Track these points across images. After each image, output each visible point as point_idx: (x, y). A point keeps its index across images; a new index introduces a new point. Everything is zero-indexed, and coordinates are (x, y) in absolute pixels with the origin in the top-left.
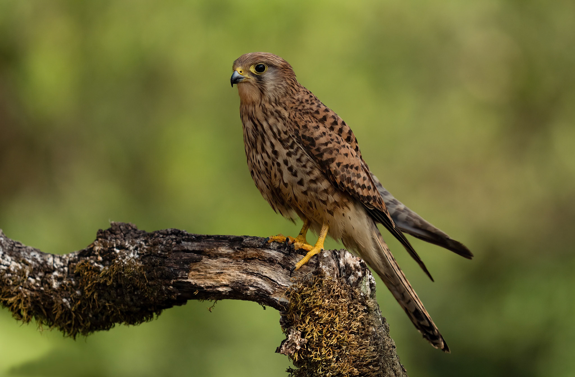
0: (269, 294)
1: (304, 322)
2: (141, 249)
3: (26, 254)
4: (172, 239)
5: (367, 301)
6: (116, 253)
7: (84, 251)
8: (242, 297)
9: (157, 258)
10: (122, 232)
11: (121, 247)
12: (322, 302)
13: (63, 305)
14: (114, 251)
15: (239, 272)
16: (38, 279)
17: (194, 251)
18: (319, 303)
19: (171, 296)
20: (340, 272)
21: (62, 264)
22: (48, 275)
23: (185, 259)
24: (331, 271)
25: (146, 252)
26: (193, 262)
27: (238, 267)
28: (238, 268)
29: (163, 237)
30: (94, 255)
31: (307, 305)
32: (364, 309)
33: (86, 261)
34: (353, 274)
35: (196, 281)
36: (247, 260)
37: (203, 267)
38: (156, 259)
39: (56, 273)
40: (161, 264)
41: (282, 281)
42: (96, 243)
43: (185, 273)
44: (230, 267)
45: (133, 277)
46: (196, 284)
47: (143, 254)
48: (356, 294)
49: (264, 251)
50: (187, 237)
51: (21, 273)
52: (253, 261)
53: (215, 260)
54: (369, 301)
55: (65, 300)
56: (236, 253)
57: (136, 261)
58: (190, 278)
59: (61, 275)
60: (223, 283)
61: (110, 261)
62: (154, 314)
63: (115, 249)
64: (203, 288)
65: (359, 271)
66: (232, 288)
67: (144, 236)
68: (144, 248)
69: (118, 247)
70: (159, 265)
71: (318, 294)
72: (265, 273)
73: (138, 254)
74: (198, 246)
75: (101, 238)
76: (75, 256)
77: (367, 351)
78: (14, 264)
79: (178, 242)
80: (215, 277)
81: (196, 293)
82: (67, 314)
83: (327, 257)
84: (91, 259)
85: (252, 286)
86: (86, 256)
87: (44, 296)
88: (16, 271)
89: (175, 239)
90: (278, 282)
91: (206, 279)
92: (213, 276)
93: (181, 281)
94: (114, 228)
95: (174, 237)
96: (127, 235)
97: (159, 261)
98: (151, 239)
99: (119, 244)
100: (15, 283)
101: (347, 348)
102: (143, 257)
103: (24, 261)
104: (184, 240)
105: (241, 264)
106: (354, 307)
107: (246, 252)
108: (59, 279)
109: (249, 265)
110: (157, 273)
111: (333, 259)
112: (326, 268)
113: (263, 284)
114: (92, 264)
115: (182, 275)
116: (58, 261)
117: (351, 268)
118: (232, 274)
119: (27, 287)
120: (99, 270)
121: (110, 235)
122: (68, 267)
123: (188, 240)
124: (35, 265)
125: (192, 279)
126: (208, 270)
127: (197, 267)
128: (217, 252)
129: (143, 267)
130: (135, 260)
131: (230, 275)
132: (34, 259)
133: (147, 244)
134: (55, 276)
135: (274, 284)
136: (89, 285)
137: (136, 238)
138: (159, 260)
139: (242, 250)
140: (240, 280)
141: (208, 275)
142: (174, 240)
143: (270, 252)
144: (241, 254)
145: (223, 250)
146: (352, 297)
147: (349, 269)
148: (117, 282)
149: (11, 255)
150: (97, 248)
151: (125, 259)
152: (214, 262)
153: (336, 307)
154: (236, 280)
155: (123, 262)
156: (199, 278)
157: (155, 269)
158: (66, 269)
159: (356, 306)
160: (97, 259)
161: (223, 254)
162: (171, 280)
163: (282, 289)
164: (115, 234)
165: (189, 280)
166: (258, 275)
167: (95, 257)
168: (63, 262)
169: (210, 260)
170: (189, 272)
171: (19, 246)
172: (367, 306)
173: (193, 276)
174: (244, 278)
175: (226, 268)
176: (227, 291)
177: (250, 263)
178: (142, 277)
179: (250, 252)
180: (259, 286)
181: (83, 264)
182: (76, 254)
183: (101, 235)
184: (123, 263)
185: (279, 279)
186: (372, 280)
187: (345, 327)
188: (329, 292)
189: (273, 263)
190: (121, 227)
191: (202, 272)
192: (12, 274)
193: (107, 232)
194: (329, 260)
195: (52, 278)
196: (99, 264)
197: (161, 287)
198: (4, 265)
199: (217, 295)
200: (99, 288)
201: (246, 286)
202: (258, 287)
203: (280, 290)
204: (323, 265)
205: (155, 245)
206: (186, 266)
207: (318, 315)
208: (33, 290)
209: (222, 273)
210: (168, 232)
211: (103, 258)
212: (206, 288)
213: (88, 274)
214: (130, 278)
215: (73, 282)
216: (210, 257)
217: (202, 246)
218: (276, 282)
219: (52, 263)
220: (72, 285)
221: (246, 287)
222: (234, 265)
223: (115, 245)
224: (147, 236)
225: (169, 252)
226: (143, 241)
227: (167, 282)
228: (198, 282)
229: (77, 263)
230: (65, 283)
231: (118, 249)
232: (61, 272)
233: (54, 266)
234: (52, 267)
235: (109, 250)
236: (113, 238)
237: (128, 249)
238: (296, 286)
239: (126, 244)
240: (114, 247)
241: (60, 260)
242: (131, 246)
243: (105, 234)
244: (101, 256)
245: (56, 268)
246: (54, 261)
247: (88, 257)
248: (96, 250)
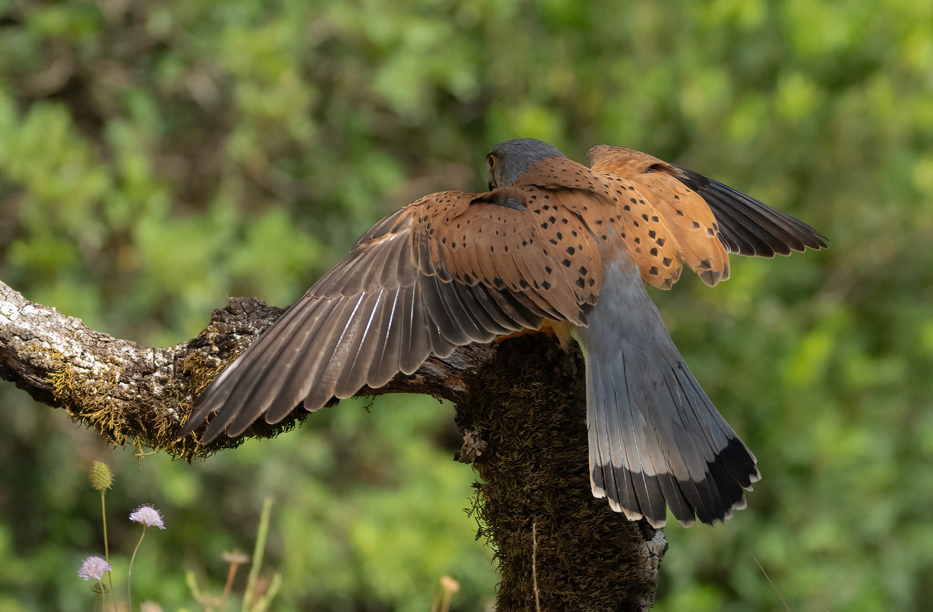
0: (442, 381)
1: (487, 418)
3: (116, 350)
5: (572, 384)
6: (236, 340)
7: (195, 340)
8: (408, 389)
10: (244, 310)
11: (242, 332)
12: (509, 389)
13: (169, 417)
14: (233, 337)
16: (133, 383)
18: (505, 389)
21: (166, 361)
22: (147, 377)
30: (208, 345)
32: (569, 395)
33: (198, 354)
39: (157, 374)
42: (210, 328)
48: (555, 374)
51: (109, 376)
54: (575, 384)
55: (171, 410)
59: (165, 376)
61: (229, 351)
62: (296, 420)
63: (235, 335)
67: (274, 314)
69: (240, 332)
71: (503, 377)
75: (216, 321)
76: (183, 348)
77: (576, 454)
78: (98, 364)
82: (176, 429)
84: (203, 351)
86: (197, 348)
87: (143, 406)
88: (102, 374)
90: (452, 364)
94: (233, 307)
96: (251, 314)
99: (241, 327)
100: (100, 391)
101: (547, 452)
103: (112, 361)
106: (554, 393)
108: (163, 382)
113: (434, 370)
114: (205, 357)
116: (160, 357)
117: (548, 339)
119: (118, 395)
120: (215, 365)
121: (227, 316)
122: (174, 363)
124: (128, 365)
132: (127, 357)
134: (156, 377)
135: (448, 368)
136: (201, 387)
137: (263, 317)
146: (550, 379)
149: (94, 353)
150: (211, 335)
153: (529, 395)
158: (171, 366)
159: (557, 391)
160: (211, 350)
163: (458, 374)
164: (235, 314)
167: (208, 348)
168: (167, 358)
171: (106, 339)
180: (428, 372)
181: (192, 359)
182: (185, 346)
183: (216, 316)
185: (455, 361)
187: (543, 421)
190: (243, 304)
192: (96, 380)
193: (224, 312)
195: (151, 380)
196: (215, 357)
198: (84, 368)
202: (428, 374)
203: (457, 376)
207: (504, 407)
208: (127, 400)
211: (219, 348)
213: (200, 371)
215: (182, 385)
219: (152, 359)
220: (179, 389)
223: (234, 329)
224: (277, 314)
229: (186, 357)
230: (170, 387)
231: (239, 335)
232: (166, 372)
233: (155, 364)
234: (152, 366)
235: (226, 337)
236: (232, 320)
237: (251, 333)
238: (474, 369)
239: (249, 327)
240: (234, 333)
241: (164, 356)
242: (256, 329)
243: (221, 315)
244: (217, 346)
245: (158, 367)
246: (154, 357)
247: (199, 349)
248: (210, 337)
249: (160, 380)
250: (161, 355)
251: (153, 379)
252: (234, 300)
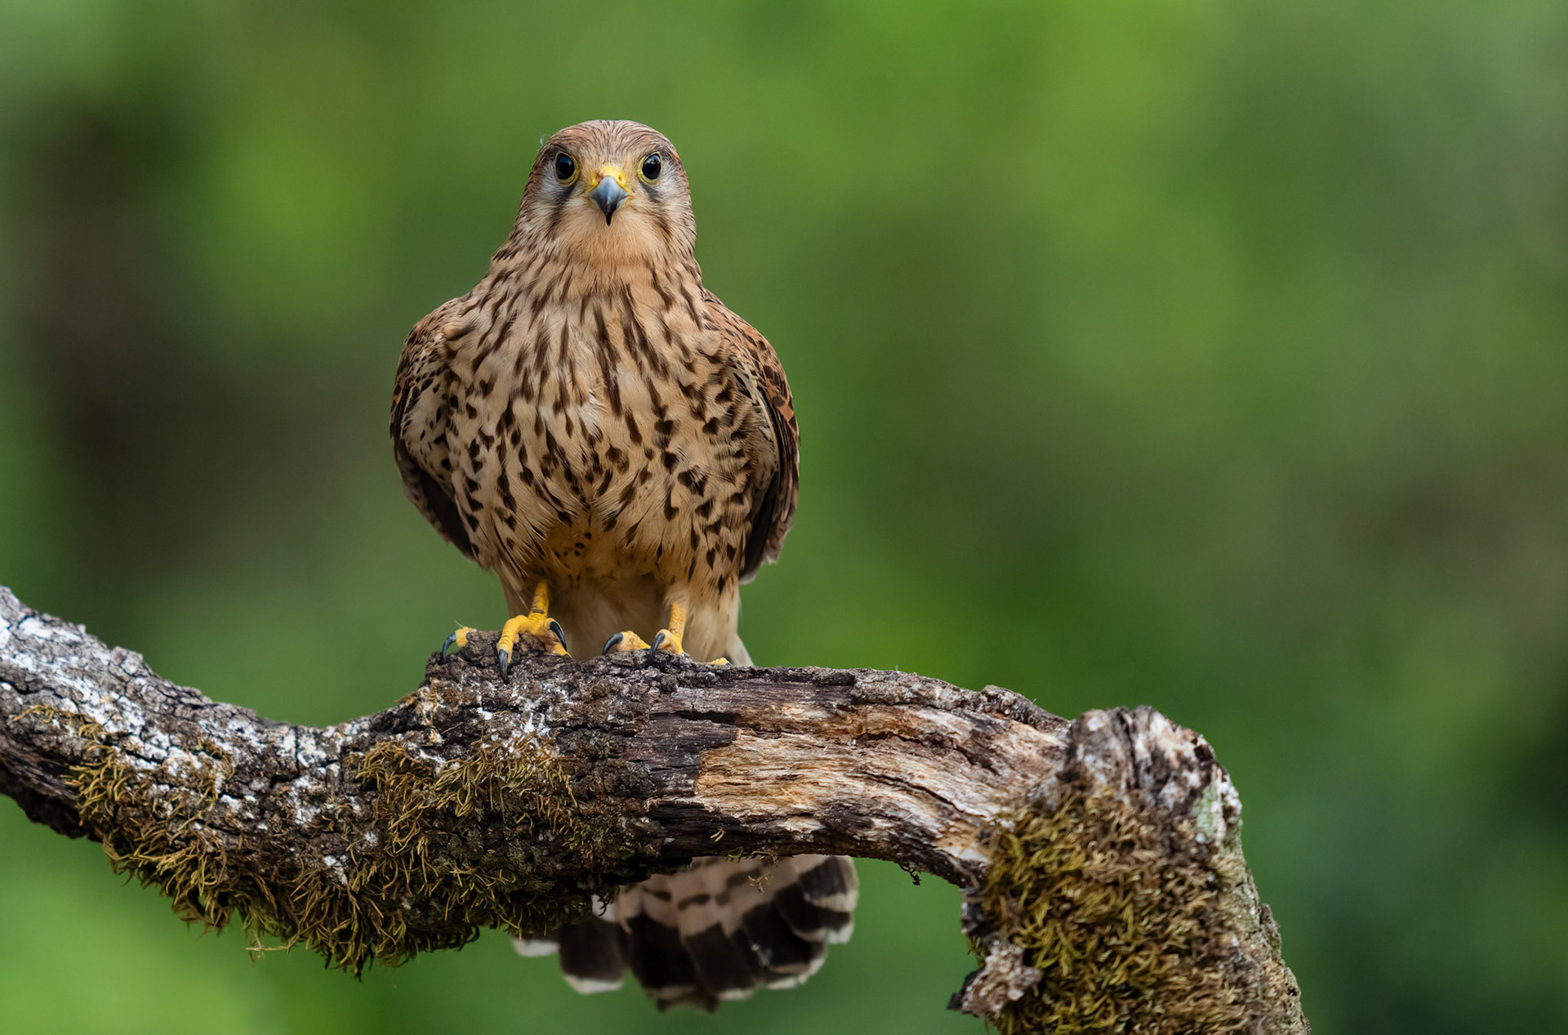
0: (932, 838)
1: (1032, 921)
2: (558, 709)
3: (216, 725)
4: (648, 681)
5: (1215, 858)
6: (482, 722)
7: (389, 717)
8: (852, 847)
9: (604, 735)
11: (498, 705)
12: (1085, 863)
13: (324, 876)
14: (476, 716)
15: (845, 775)
16: (250, 798)
17: (713, 716)
18: (1076, 862)
19: (643, 845)
20: (1136, 774)
21: (323, 755)
22: (280, 788)
23: (688, 738)
24: (1110, 770)
25: (571, 719)
26: (709, 747)
27: (842, 759)
28: (841, 765)
29: (620, 675)
30: (418, 728)
31: (1040, 870)
32: (1207, 883)
33: (395, 746)
34: (1175, 778)
35: (718, 802)
36: (867, 739)
37: (738, 760)
38: (601, 737)
39: (303, 782)
40: (614, 753)
41: (969, 801)
42: (425, 691)
43: (687, 778)
44: (819, 759)
45: (533, 791)
46: (717, 812)
47: (563, 724)
48: (1182, 836)
49: (917, 713)
50: (691, 674)
51: (200, 782)
52: (883, 742)
53: (773, 742)
54: (1221, 859)
55: (329, 861)
56: (835, 718)
57: (543, 746)
58: (699, 794)
59: (320, 788)
60: (797, 806)
61: (465, 745)
62: (595, 898)
63: (480, 710)
64: (737, 822)
65: (1191, 769)
66: (822, 821)
67: (566, 671)
68: (565, 707)
69: (489, 705)
70: (610, 757)
71: (1071, 837)
72: (920, 777)
73: (547, 723)
74: (724, 700)
75: (439, 678)
76: (360, 731)
77: (1214, 1005)
78: (178, 753)
79: (666, 690)
80: (774, 791)
81: (717, 837)
82: (339, 902)
83: (1100, 730)
84: (410, 739)
85: (879, 815)
86: (395, 732)
87: (267, 848)
88: (184, 776)
89: (657, 679)
90: (955, 802)
91: (746, 795)
92: (767, 786)
93: (673, 802)
94: (476, 649)
95: (653, 672)
96: (515, 668)
97: (611, 744)
98: (586, 679)
99: (493, 695)
100: (181, 810)
101: (1155, 997)
102: (562, 731)
103: (207, 747)
104: (681, 683)
105: (849, 753)
106: (1176, 875)
107: (865, 716)
108: (315, 799)
109: (872, 754)
110: (603, 779)
111: (1117, 734)
112: (1095, 762)
113: (914, 811)
114: (411, 753)
115: (678, 785)
116: (309, 745)
117: (1168, 761)
118: (823, 781)
119: (218, 822)
120: (433, 772)
121: (464, 669)
122: (341, 762)
123: (696, 683)
124: (243, 759)
125: (707, 796)
126: (752, 770)
127: (721, 759)
128: (779, 717)
129: (564, 761)
130: (539, 741)
131: (816, 784)
132: (240, 742)
133: (575, 695)
134: (301, 788)
135: (945, 808)
136: (402, 818)
137: (542, 677)
138: (609, 741)
139: (853, 711)
140: (845, 797)
141: (754, 785)
142: (654, 683)
143: (933, 717)
144: (851, 722)
145: (796, 711)
146: (1171, 847)
147: (1162, 766)
148: (487, 805)
149: (168, 730)
150: (427, 707)
151: (511, 740)
152: (767, 745)
153: (1127, 876)
154: (836, 797)
155: (503, 748)
156: (727, 794)
157: (597, 768)
158: (335, 768)
159: (1183, 871)
160: (426, 738)
161: (798, 722)
162: (645, 799)
163: (966, 822)
164: (480, 667)
165: (697, 800)
166: (899, 783)
167: (421, 735)
168: (326, 750)
169: (759, 740)
170: (698, 775)
171: (194, 701)
172: (1214, 871)
173: (708, 786)
174: (857, 792)
175: (806, 762)
176: (809, 832)
177: (876, 749)
178: (560, 791)
179: (877, 716)
180: (901, 815)
181: (382, 755)
182: (366, 725)
183: (437, 667)
184: (505, 750)
185: (961, 796)
186: (1229, 798)
187: (1151, 934)
188: (1105, 831)
189: (942, 748)
191: (736, 774)
192: (171, 786)
193: (457, 661)
194: (1105, 739)
195: (291, 794)
196: (433, 755)
197: (615, 822)
198: (148, 760)
199: (779, 842)
200: (431, 823)
201: (862, 815)
202: (900, 819)
203: (963, 827)
204: (1086, 752)
205: (597, 697)
206: (689, 759)
207: (1070, 900)
208: (236, 832)
209: (793, 778)
210: (635, 660)
211: (444, 736)
212: (748, 822)
213: (399, 783)
214: (524, 794)
215: (357, 808)
216: (758, 730)
217: (735, 700)
218: (950, 803)
219: (294, 750)
220: (352, 816)
221: (864, 818)
222: (829, 753)
223: (479, 698)
224: (573, 673)
225: (640, 717)
226: (562, 685)
227: (633, 804)
228: (723, 805)
229: (367, 749)
230: (331, 812)
231: (489, 711)
232: (321, 779)
233: (298, 761)
234: (293, 765)
235: (461, 714)
236: (473, 678)
237: (516, 709)
238: (1009, 816)
239: (513, 695)
240: (477, 706)
241: (317, 744)
242: (528, 700)
243: (450, 666)
244: (440, 732)
245: (305, 768)
246: (297, 746)
247: (399, 735)
248: (424, 712)
249: (309, 795)
250: (313, 741)
251: (294, 793)
252: (480, 637)
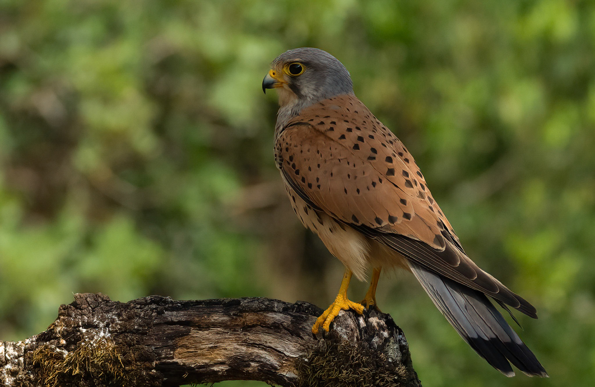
0: (276, 369)
2: (114, 325)
4: (152, 310)
5: (397, 369)
6: (82, 333)
7: (44, 334)
8: (243, 376)
9: (133, 335)
10: (89, 305)
11: (89, 325)
12: (339, 374)
14: (79, 331)
15: (238, 345)
17: (180, 323)
18: (335, 375)
19: (154, 382)
20: (361, 334)
21: (16, 354)
23: (169, 333)
24: (349, 333)
25: (119, 329)
26: (179, 336)
27: (236, 337)
28: (236, 340)
29: (140, 308)
30: (56, 338)
31: (320, 379)
32: (394, 379)
33: (46, 347)
34: (377, 335)
35: (184, 360)
36: (247, 328)
37: (192, 341)
38: (132, 336)
39: (9, 366)
40: (138, 343)
41: (291, 352)
42: (57, 322)
43: (170, 351)
44: (226, 338)
45: (105, 362)
46: (184, 364)
47: (116, 331)
48: (381, 360)
49: (268, 315)
50: (170, 305)
52: (254, 329)
53: (206, 332)
54: (399, 369)
56: (232, 320)
57: (107, 342)
58: (176, 358)
59: (16, 368)
60: (218, 360)
61: (75, 344)
63: (81, 328)
64: (193, 369)
65: (384, 331)
66: (229, 365)
67: (117, 308)
68: (117, 324)
69: (85, 326)
70: (136, 344)
71: (332, 364)
72: (269, 343)
73: (109, 332)
74: (185, 315)
75: (64, 316)
76: (32, 342)
79: (160, 313)
80: (208, 354)
81: (185, 376)
83: (343, 315)
84: (51, 344)
85: (253, 361)
86: (46, 341)
89: (156, 309)
90: (285, 352)
91: (196, 356)
92: (205, 352)
93: (165, 362)
94: (78, 302)
95: (154, 306)
96: (96, 309)
97: (136, 339)
98: (126, 311)
99: (86, 321)
102: (116, 335)
104: (167, 310)
105: (239, 334)
106: (380, 378)
107: (245, 318)
108: (13, 373)
109: (249, 334)
110: (134, 354)
111: (351, 317)
112: (342, 330)
113: (268, 358)
114: (53, 350)
115: (167, 354)
116: (11, 350)
117: (374, 327)
118: (229, 348)
120: (63, 357)
121: (74, 310)
122: (24, 356)
123: (173, 309)
125: (179, 358)
126: (198, 345)
127: (184, 341)
128: (208, 321)
129: (117, 348)
130: (106, 340)
131: (225, 349)
133: (121, 318)
134: (7, 369)
135: (280, 355)
136: (50, 378)
137: (107, 312)
138: (135, 337)
139: (240, 316)
140: (238, 354)
141: (199, 352)
142: (155, 311)
143: (275, 316)
144: (240, 320)
145: (216, 318)
146: (377, 365)
147: (372, 330)
148: (85, 369)
150: (59, 329)
151: (94, 340)
152: (204, 334)
153: (357, 379)
154: (234, 354)
155: (91, 344)
156: (188, 357)
157: (131, 350)
158: (22, 359)
159: (383, 375)
160: (59, 343)
161: (217, 323)
162: (153, 361)
163: (290, 361)
164: (81, 309)
165: (174, 360)
166: (261, 346)
167: (56, 341)
168: (18, 351)
169: (200, 332)
170: (175, 349)
172: (397, 375)
173: (180, 354)
174: (243, 351)
175: (221, 340)
176: (224, 370)
177: (251, 332)
178: (116, 362)
179: (250, 318)
180: (262, 360)
181: (41, 352)
182: (34, 339)
183: (63, 311)
184: (92, 345)
185: (287, 349)
186: (402, 341)
188: (347, 360)
189: (279, 329)
190: (88, 299)
191: (191, 348)
193: (70, 307)
194: (346, 320)
195: (3, 372)
196: (63, 349)
197: (140, 373)
199: (212, 376)
200: (63, 380)
201: (245, 361)
202: (262, 362)
203: (289, 363)
204: (337, 326)
205: (130, 318)
206: (170, 343)
209: (216, 347)
210: (146, 301)
211: (66, 341)
212: (198, 368)
213: (49, 363)
214: (101, 364)
215: (32, 376)
216: (200, 328)
217: (190, 315)
218: (283, 353)
219: (4, 353)
220: (30, 379)
221: (247, 363)
222: (230, 335)
223: (80, 323)
224: (120, 309)
225: (149, 326)
226: (115, 314)
227: (148, 364)
228: (187, 362)
229: (35, 350)
230: (21, 379)
231: (84, 328)
232: (16, 364)
233: (6, 357)
234: (3, 359)
235: (73, 331)
236: (78, 315)
237: (96, 327)
238: (305, 356)
239: (94, 321)
240: (80, 327)
241: (14, 349)
242: (101, 322)
243: (68, 310)
244: (64, 339)
245: (8, 360)
246: (5, 350)
247: (48, 342)
248: (58, 331)
249: (11, 372)
250: (12, 348)
251: (4, 371)
252: (80, 296)
